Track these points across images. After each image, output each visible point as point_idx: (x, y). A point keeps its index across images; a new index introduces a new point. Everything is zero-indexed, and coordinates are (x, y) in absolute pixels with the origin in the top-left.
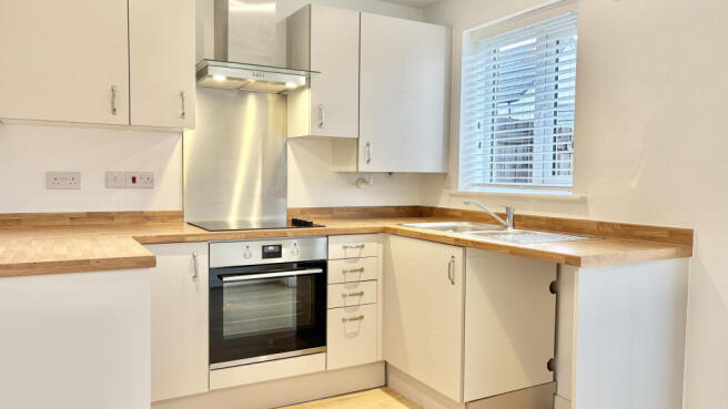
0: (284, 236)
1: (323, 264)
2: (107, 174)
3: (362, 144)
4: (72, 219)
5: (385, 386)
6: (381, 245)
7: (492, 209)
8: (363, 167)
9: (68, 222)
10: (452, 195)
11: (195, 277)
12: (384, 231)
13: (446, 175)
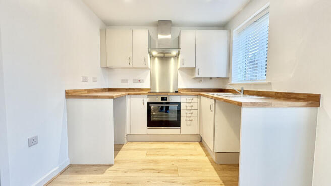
1: (179, 103)
2: (133, 79)
3: (196, 69)
5: (200, 142)
6: (199, 99)
8: (197, 76)
10: (230, 85)
11: (143, 104)
12: (200, 95)
13: (228, 78)
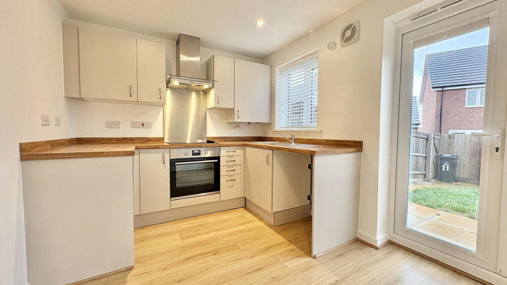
0: (201, 147)
1: (218, 158)
2: (131, 122)
3: (236, 111)
4: (117, 140)
5: (245, 207)
6: (242, 151)
7: (287, 136)
8: (236, 120)
9: (115, 141)
10: (273, 132)
11: (164, 162)
12: (244, 145)
13: (270, 124)
